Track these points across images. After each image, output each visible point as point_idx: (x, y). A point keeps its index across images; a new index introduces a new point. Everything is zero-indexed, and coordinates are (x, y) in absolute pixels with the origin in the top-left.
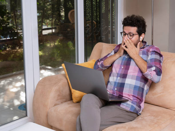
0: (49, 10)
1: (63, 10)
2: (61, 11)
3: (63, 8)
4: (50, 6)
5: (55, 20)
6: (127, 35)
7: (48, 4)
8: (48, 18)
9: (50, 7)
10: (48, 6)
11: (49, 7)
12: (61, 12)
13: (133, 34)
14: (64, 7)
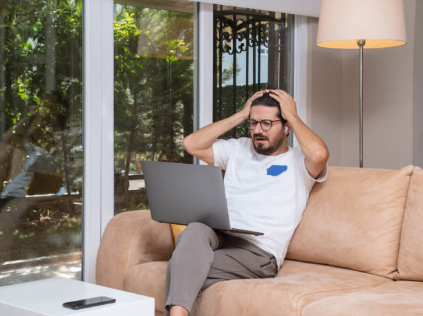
0: (148, 130)
1: (182, 131)
2: (177, 133)
3: (181, 128)
4: (150, 120)
5: (161, 157)
6: (259, 124)
7: (144, 114)
8: (142, 151)
9: (150, 123)
10: (145, 119)
11: (147, 122)
12: (176, 136)
13: (272, 122)
14: (184, 125)
